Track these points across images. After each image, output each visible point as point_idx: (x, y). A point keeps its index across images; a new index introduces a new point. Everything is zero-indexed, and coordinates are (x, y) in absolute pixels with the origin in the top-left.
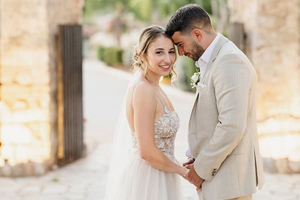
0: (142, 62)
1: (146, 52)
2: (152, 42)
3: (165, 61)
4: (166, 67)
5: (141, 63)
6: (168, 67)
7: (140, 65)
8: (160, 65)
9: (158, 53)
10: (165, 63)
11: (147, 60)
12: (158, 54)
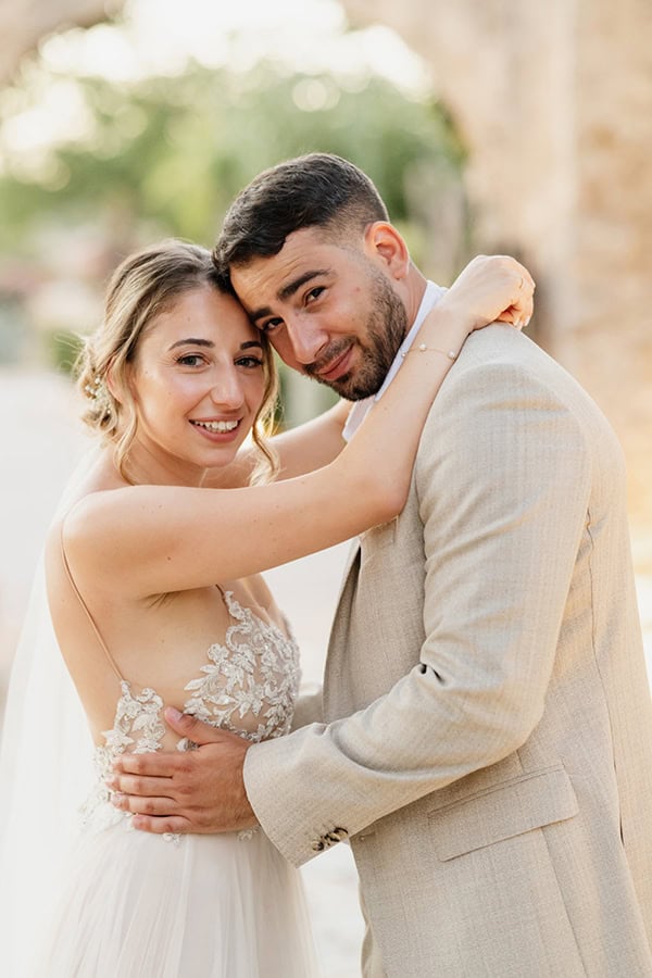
0: (118, 405)
1: (131, 357)
2: (159, 310)
3: (218, 399)
4: (222, 426)
5: (112, 410)
6: (230, 426)
7: (107, 418)
8: (196, 416)
9: (188, 360)
10: (217, 405)
11: (136, 399)
12: (187, 368)
